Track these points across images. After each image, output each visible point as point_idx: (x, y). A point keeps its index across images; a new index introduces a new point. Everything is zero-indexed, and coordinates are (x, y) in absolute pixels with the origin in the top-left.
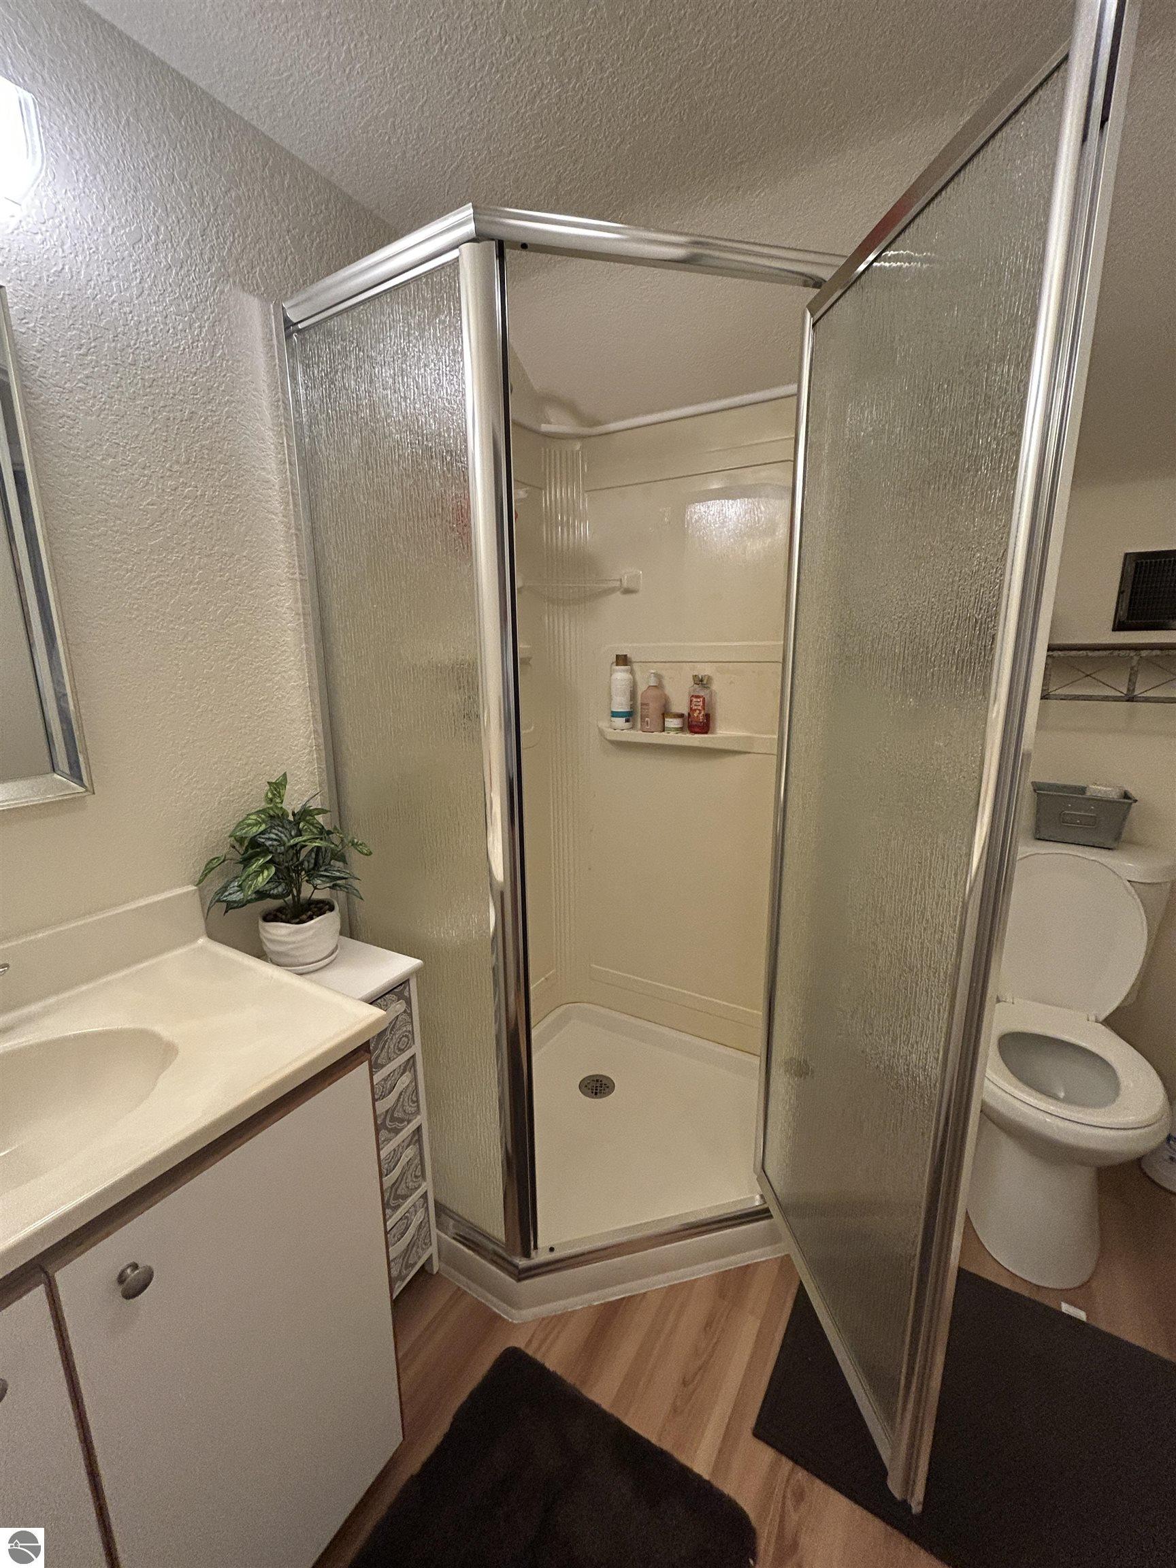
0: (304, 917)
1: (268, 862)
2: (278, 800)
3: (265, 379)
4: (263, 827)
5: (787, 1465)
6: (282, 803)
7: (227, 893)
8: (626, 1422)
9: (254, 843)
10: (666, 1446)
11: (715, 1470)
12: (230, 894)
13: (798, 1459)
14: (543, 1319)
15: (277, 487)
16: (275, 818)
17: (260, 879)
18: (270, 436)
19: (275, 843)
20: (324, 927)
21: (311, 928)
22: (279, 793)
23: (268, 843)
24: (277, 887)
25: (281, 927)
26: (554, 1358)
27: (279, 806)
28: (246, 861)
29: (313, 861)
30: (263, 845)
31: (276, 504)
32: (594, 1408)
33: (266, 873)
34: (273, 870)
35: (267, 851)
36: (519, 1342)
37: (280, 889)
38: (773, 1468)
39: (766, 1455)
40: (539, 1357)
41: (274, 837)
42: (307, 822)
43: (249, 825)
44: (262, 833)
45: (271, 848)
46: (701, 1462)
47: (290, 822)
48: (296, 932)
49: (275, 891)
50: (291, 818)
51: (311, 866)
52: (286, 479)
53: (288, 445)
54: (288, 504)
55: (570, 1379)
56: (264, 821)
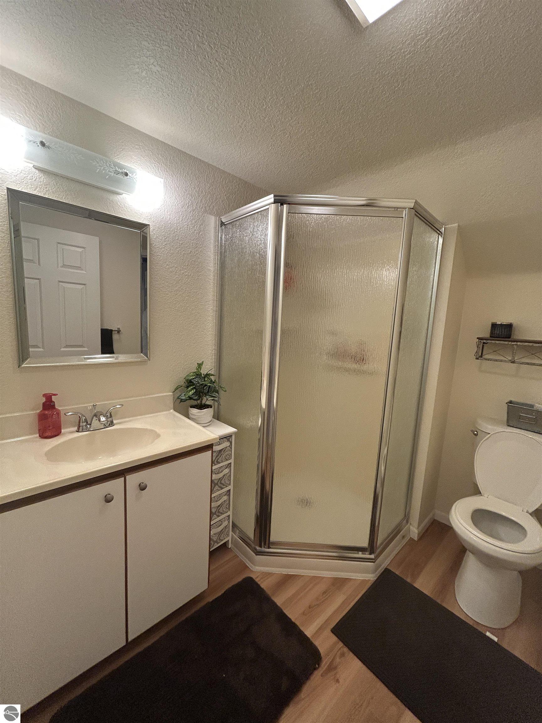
0: (202, 408)
1: (193, 388)
2: (199, 369)
3: (213, 239)
4: (194, 377)
5: (341, 644)
6: (201, 370)
8: (285, 611)
9: (190, 382)
10: (298, 623)
11: (313, 636)
12: (182, 397)
13: (346, 644)
14: (263, 572)
15: (212, 272)
16: (198, 375)
17: (191, 393)
18: (212, 256)
19: (197, 382)
20: (207, 414)
21: (203, 412)
22: (200, 367)
23: (195, 382)
24: (195, 397)
25: (195, 410)
26: (264, 585)
27: (200, 371)
28: (188, 387)
29: (207, 390)
30: (193, 382)
31: (212, 277)
32: (274, 604)
33: (192, 391)
34: (195, 390)
35: (194, 384)
37: (196, 397)
41: (197, 380)
42: (208, 377)
43: (190, 376)
44: (194, 379)
47: (202, 377)
48: (199, 412)
49: (195, 398)
50: (203, 376)
51: (207, 392)
52: (215, 269)
53: (217, 258)
54: (215, 276)
56: (194, 375)
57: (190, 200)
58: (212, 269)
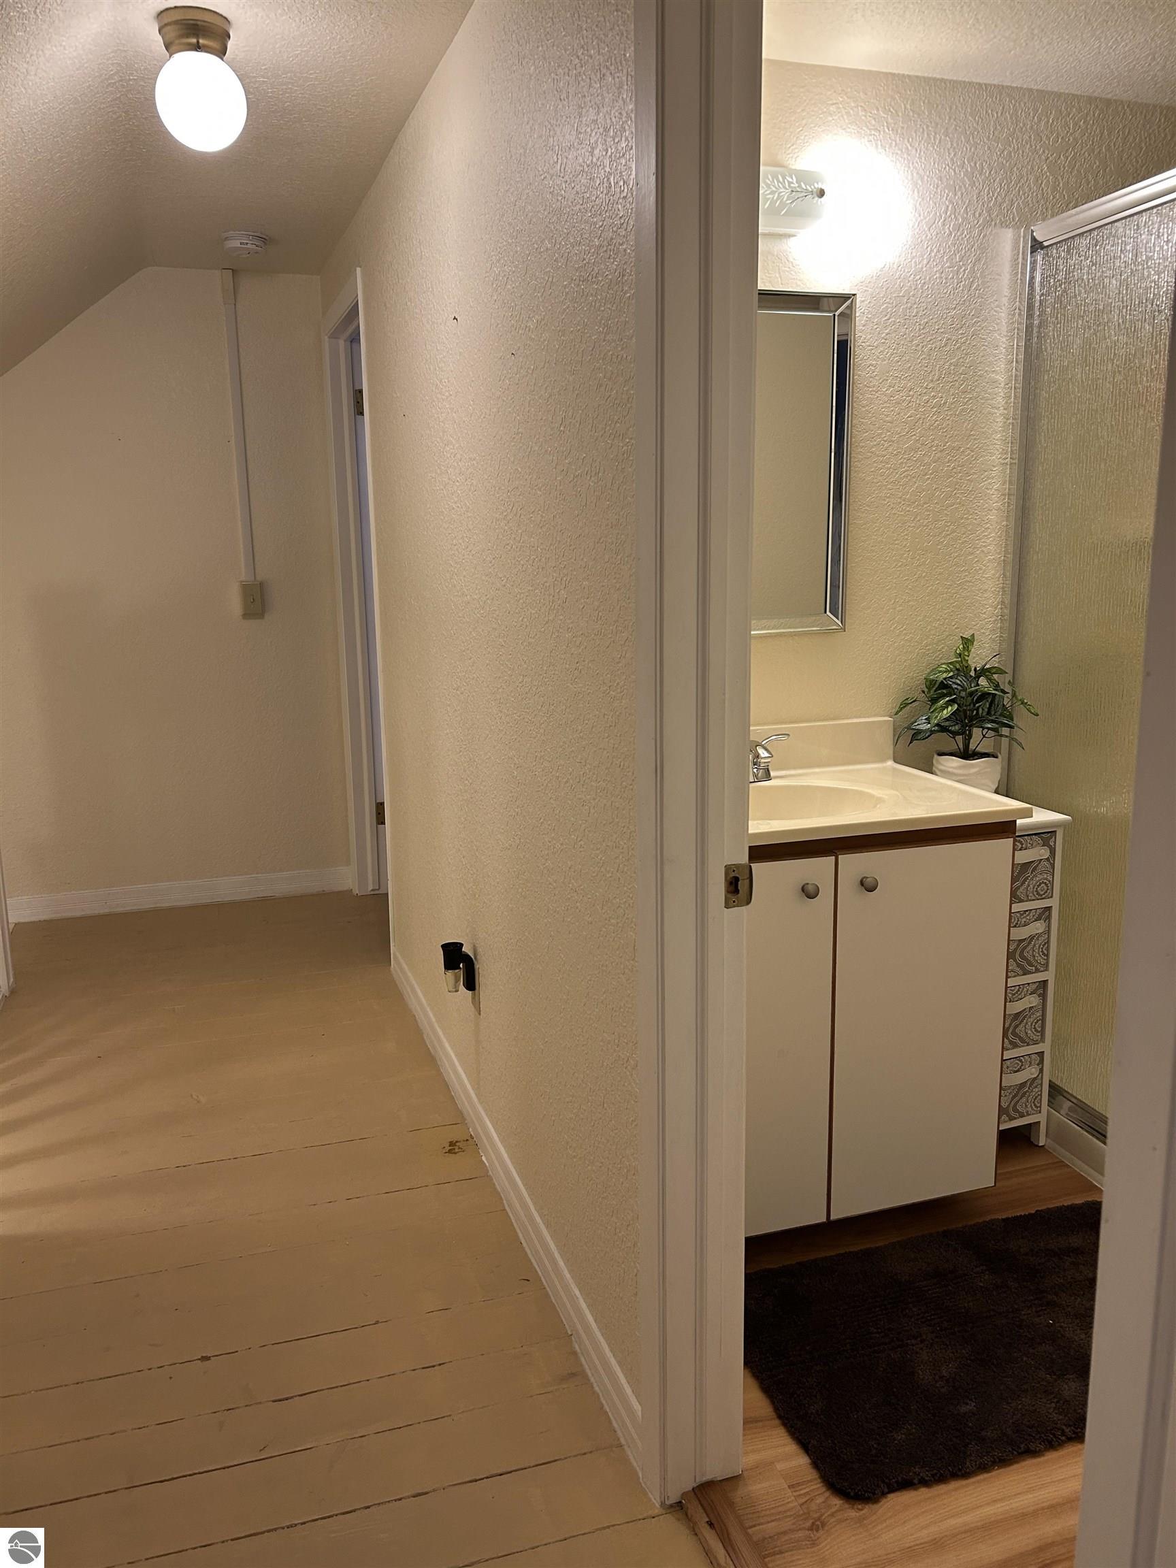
0: (971, 758)
1: (952, 701)
2: (966, 653)
6: (968, 656)
12: (918, 725)
17: (945, 712)
20: (987, 768)
21: (974, 764)
23: (954, 686)
25: (953, 761)
29: (986, 710)
30: (950, 687)
33: (950, 708)
34: (956, 706)
35: (952, 692)
37: (957, 727)
41: (959, 683)
42: (987, 677)
43: (940, 672)
47: (971, 676)
48: (963, 766)
49: (953, 729)
50: (972, 673)
51: (985, 714)
52: (1011, 376)
53: (1018, 346)
56: (951, 671)
57: (950, 202)
58: (1001, 378)
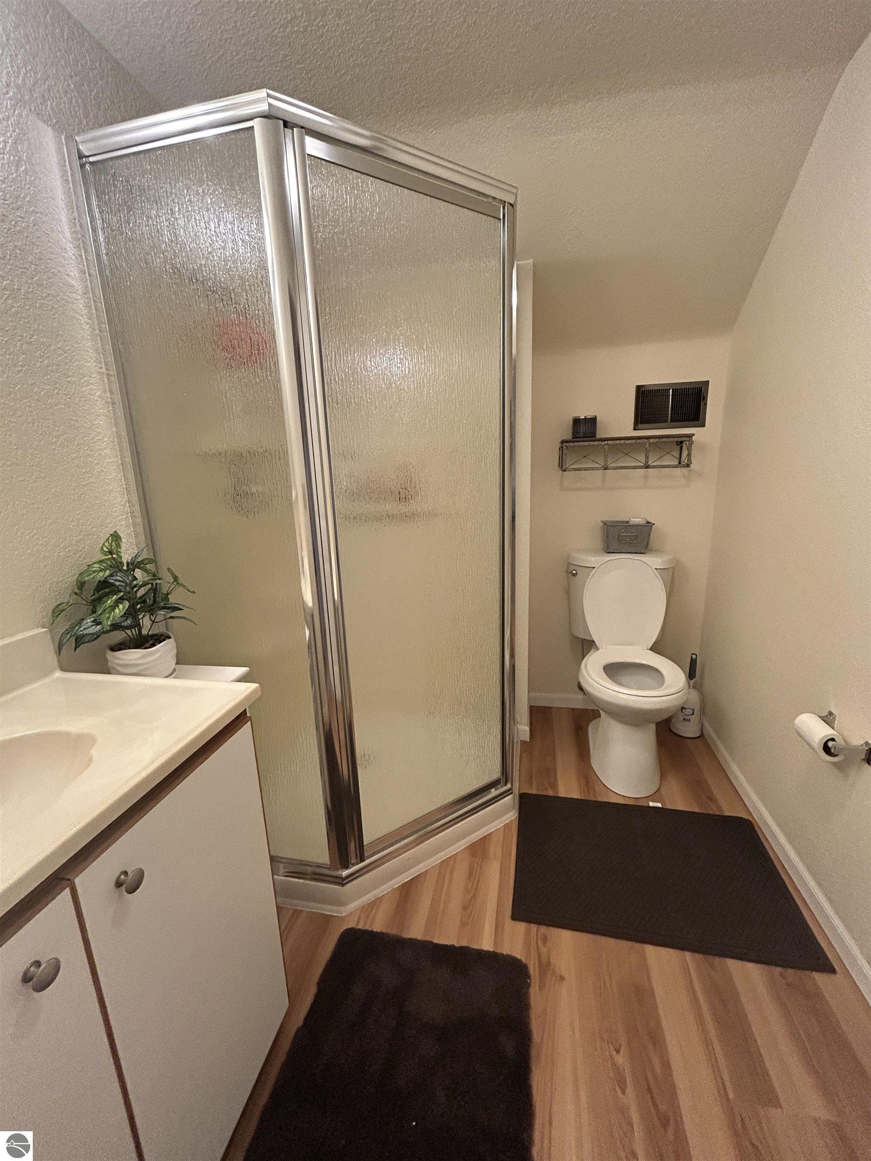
0: (148, 645)
1: (120, 598)
2: (115, 550)
4: (107, 572)
5: (534, 927)
7: (82, 629)
8: (435, 941)
9: (104, 585)
10: (464, 943)
11: (495, 944)
12: (85, 629)
13: (539, 922)
14: (363, 907)
16: (116, 566)
17: (117, 611)
20: (164, 651)
21: (156, 651)
22: (115, 545)
23: (117, 583)
26: (378, 925)
27: (118, 554)
28: (97, 602)
30: (113, 585)
32: (413, 942)
33: (121, 606)
34: (127, 604)
35: (117, 591)
36: (351, 924)
37: (129, 622)
38: (528, 933)
39: (521, 926)
40: (368, 928)
41: (120, 579)
42: (142, 569)
43: (94, 572)
44: (108, 576)
45: (120, 587)
46: (487, 945)
47: (125, 571)
48: (143, 657)
49: (125, 624)
50: (127, 567)
51: (152, 602)
52: (87, 287)
53: (86, 258)
55: (393, 931)
56: (106, 569)
